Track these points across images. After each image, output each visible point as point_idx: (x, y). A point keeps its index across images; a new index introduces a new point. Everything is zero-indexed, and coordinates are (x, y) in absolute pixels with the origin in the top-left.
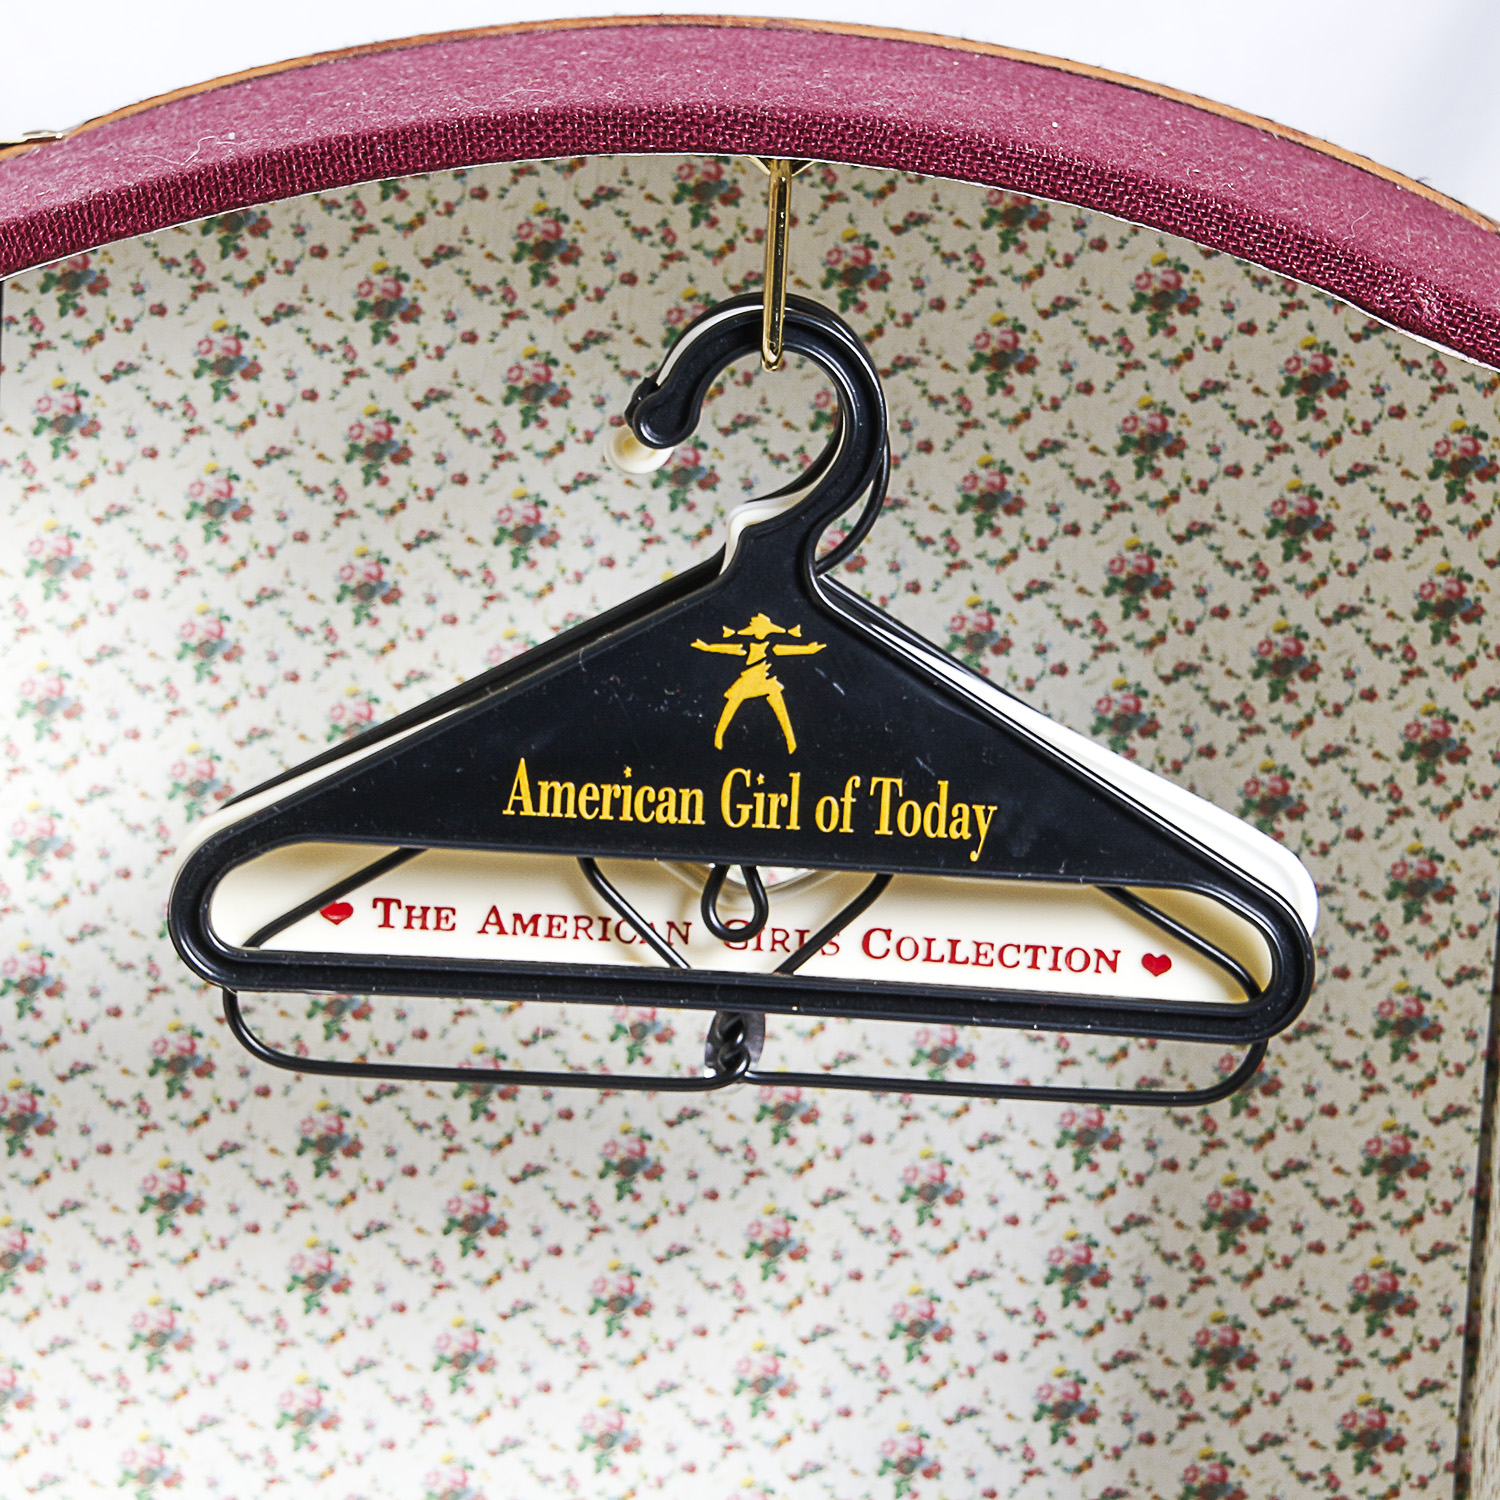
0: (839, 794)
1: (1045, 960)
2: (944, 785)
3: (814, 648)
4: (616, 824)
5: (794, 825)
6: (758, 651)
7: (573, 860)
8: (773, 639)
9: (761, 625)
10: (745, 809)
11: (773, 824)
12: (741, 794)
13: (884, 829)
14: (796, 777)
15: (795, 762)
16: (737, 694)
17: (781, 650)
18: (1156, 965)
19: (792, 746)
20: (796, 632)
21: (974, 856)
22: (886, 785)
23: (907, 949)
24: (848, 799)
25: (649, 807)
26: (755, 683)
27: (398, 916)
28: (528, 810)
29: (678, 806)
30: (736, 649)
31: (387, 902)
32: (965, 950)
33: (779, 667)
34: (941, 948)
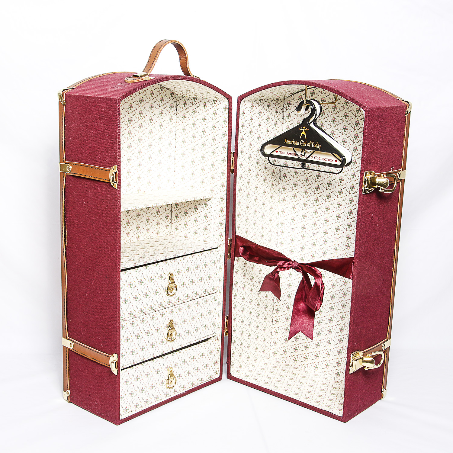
0: (309, 143)
1: (328, 160)
2: (317, 143)
3: (308, 130)
4: (292, 144)
5: (306, 146)
6: (304, 130)
7: (292, 148)
8: (305, 129)
9: (304, 128)
10: (302, 144)
11: (304, 145)
12: (302, 143)
13: (312, 147)
14: (306, 141)
15: (306, 140)
16: (302, 134)
17: (306, 130)
18: (336, 161)
19: (306, 138)
20: (307, 128)
21: (319, 149)
22: (313, 142)
23: (318, 158)
24: (310, 144)
25: (295, 143)
26: (303, 133)
27: (281, 152)
28: (286, 143)
29: (297, 143)
30: (302, 130)
31: (280, 151)
32: (322, 159)
33: (305, 131)
34: (320, 158)
